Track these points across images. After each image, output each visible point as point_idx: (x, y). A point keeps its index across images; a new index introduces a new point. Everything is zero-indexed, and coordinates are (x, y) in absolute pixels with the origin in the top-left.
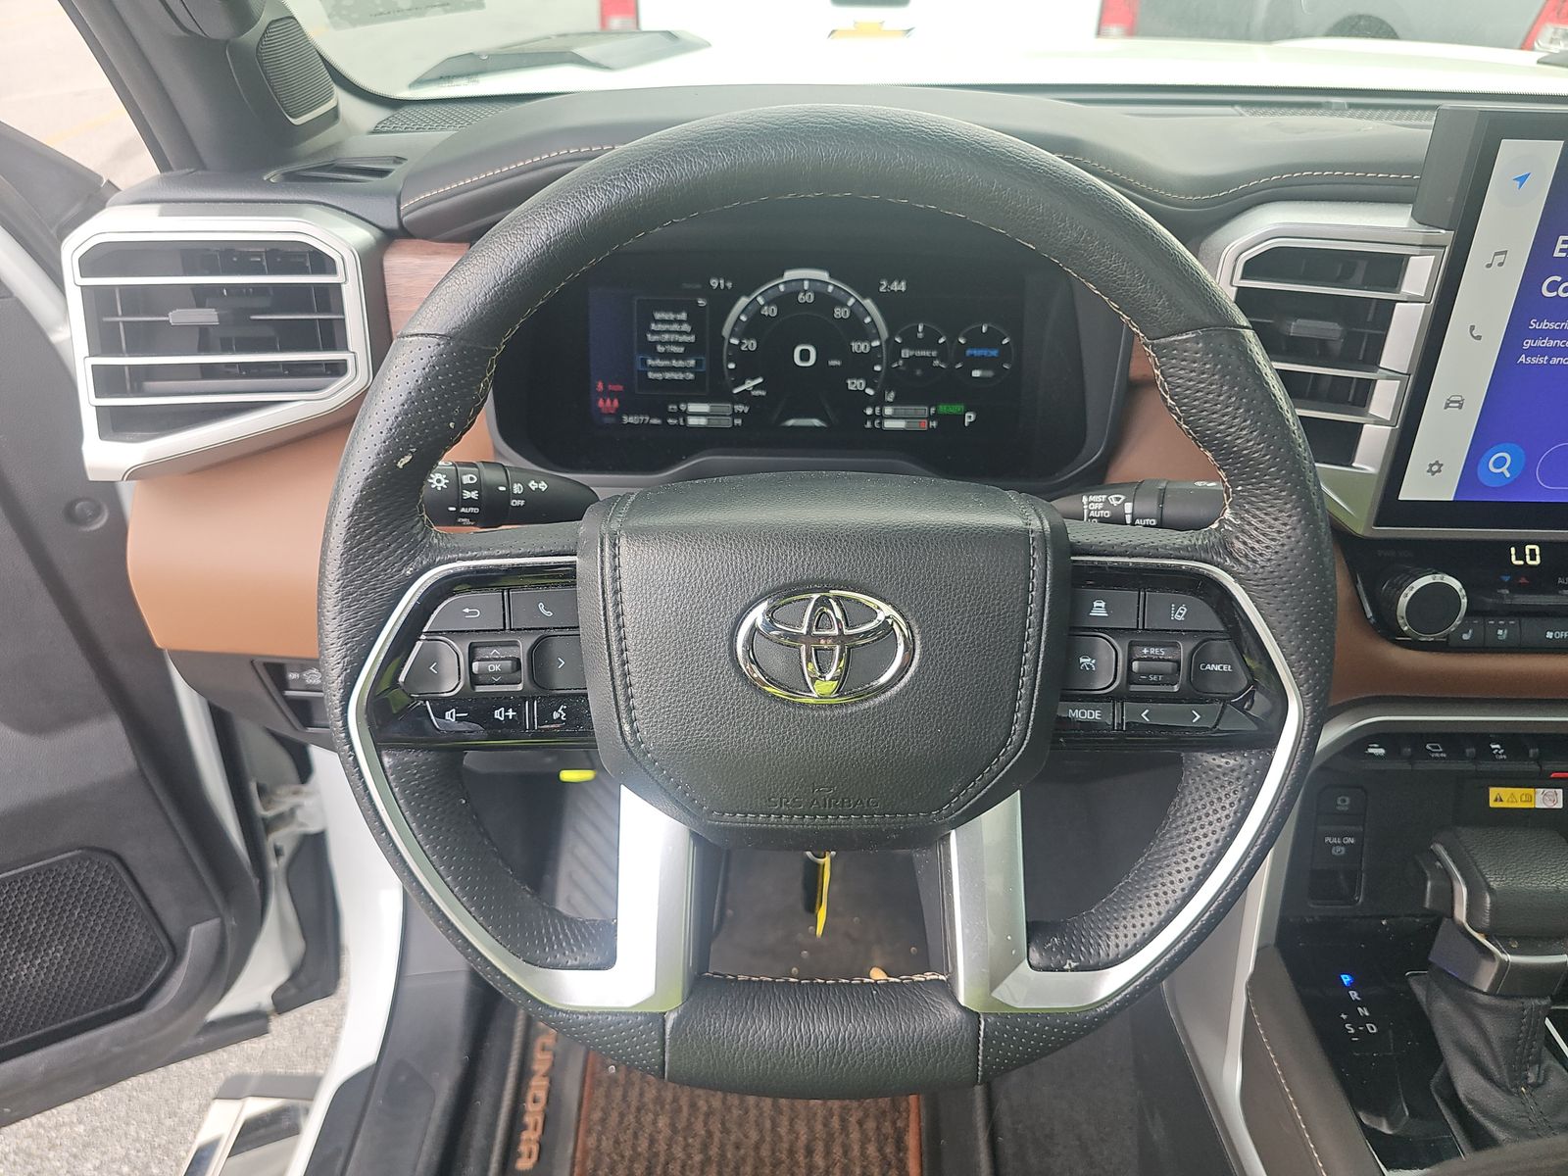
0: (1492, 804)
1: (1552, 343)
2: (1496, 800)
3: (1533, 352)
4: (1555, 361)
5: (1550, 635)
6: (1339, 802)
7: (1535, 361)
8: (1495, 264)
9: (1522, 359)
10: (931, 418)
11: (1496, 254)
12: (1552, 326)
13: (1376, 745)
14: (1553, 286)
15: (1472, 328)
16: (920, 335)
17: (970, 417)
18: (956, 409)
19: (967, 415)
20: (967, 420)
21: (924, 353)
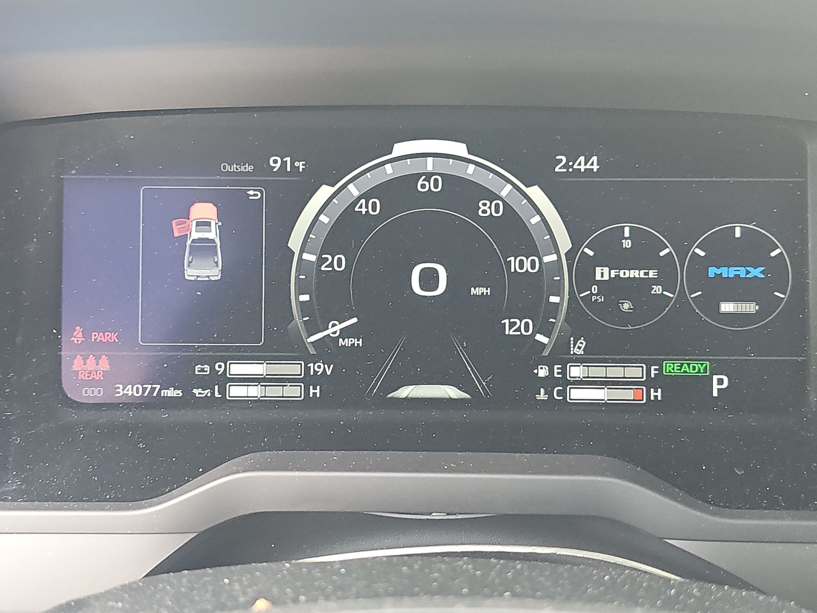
10: (650, 383)
16: (627, 244)
17: (720, 382)
18: (694, 368)
19: (715, 378)
20: (716, 387)
21: (634, 274)
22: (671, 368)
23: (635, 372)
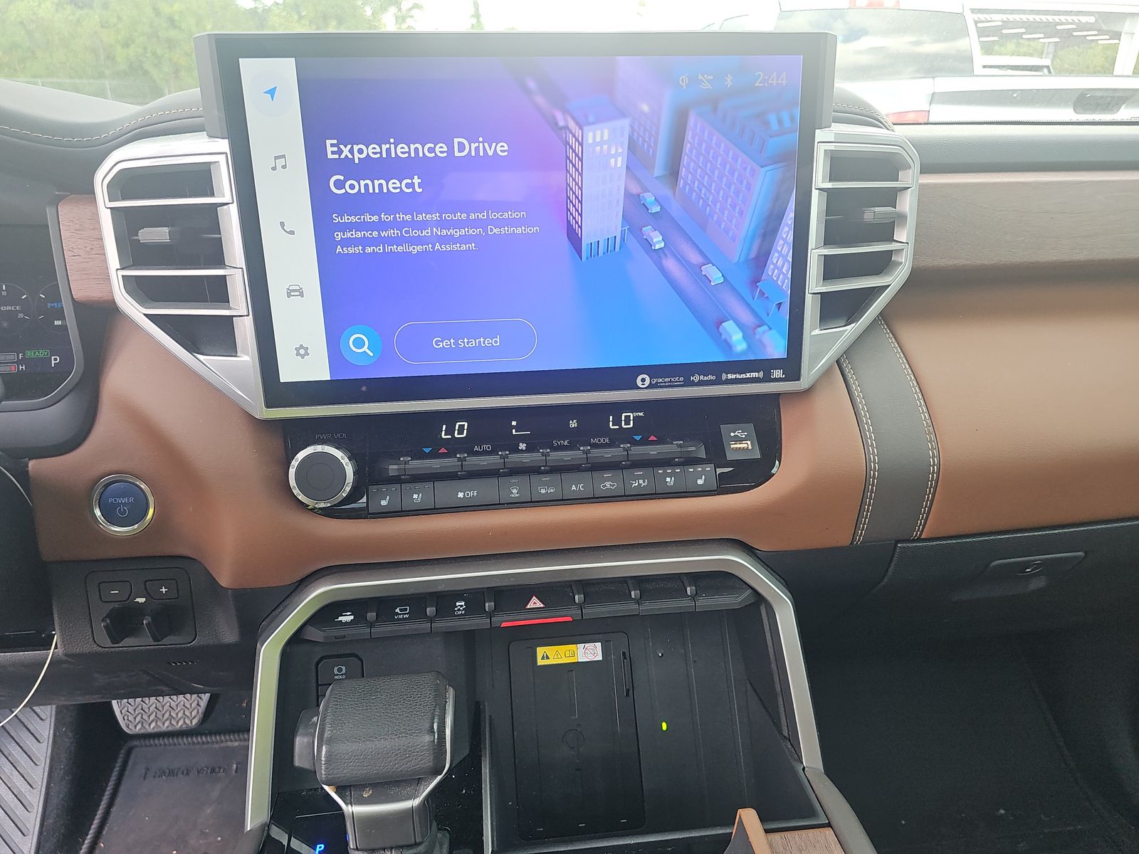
0: (540, 662)
1: (359, 235)
2: (543, 658)
3: (346, 243)
4: (369, 250)
5: (461, 495)
6: (336, 672)
7: (351, 250)
8: (279, 167)
9: (339, 249)
10: (19, 362)
11: (276, 158)
12: (353, 219)
13: (349, 613)
14: (339, 185)
15: (282, 224)
16: (4, 293)
17: (55, 359)
18: (41, 353)
19: (53, 358)
20: (53, 362)
21: (9, 308)
22: (30, 354)
23: (12, 357)
